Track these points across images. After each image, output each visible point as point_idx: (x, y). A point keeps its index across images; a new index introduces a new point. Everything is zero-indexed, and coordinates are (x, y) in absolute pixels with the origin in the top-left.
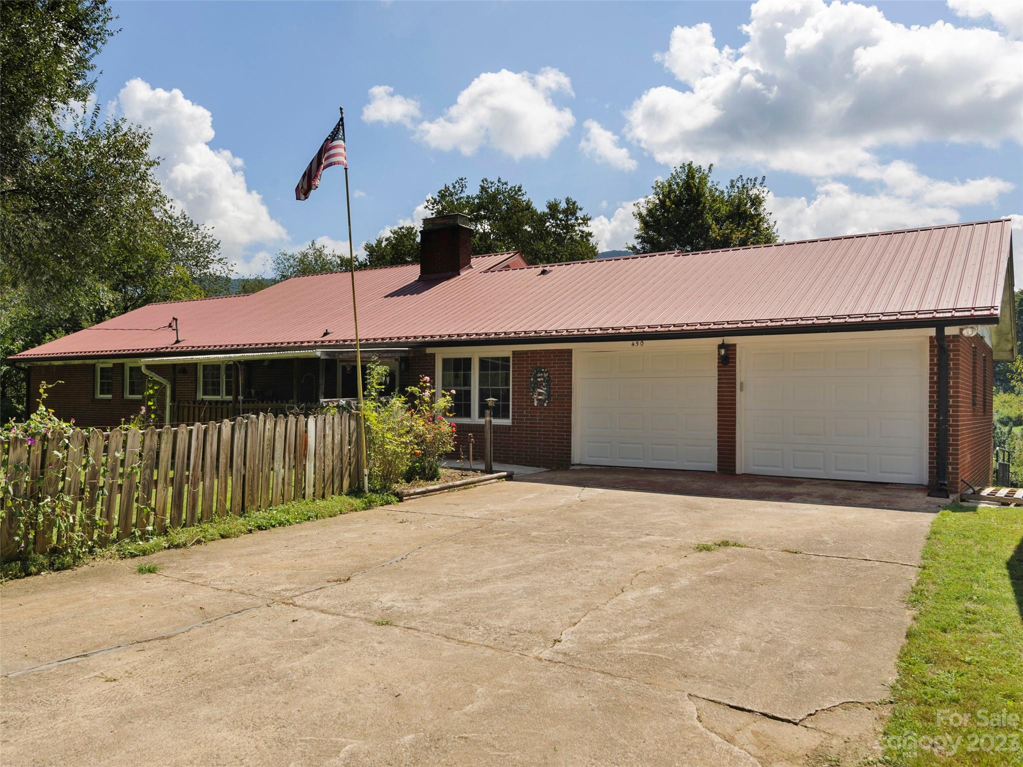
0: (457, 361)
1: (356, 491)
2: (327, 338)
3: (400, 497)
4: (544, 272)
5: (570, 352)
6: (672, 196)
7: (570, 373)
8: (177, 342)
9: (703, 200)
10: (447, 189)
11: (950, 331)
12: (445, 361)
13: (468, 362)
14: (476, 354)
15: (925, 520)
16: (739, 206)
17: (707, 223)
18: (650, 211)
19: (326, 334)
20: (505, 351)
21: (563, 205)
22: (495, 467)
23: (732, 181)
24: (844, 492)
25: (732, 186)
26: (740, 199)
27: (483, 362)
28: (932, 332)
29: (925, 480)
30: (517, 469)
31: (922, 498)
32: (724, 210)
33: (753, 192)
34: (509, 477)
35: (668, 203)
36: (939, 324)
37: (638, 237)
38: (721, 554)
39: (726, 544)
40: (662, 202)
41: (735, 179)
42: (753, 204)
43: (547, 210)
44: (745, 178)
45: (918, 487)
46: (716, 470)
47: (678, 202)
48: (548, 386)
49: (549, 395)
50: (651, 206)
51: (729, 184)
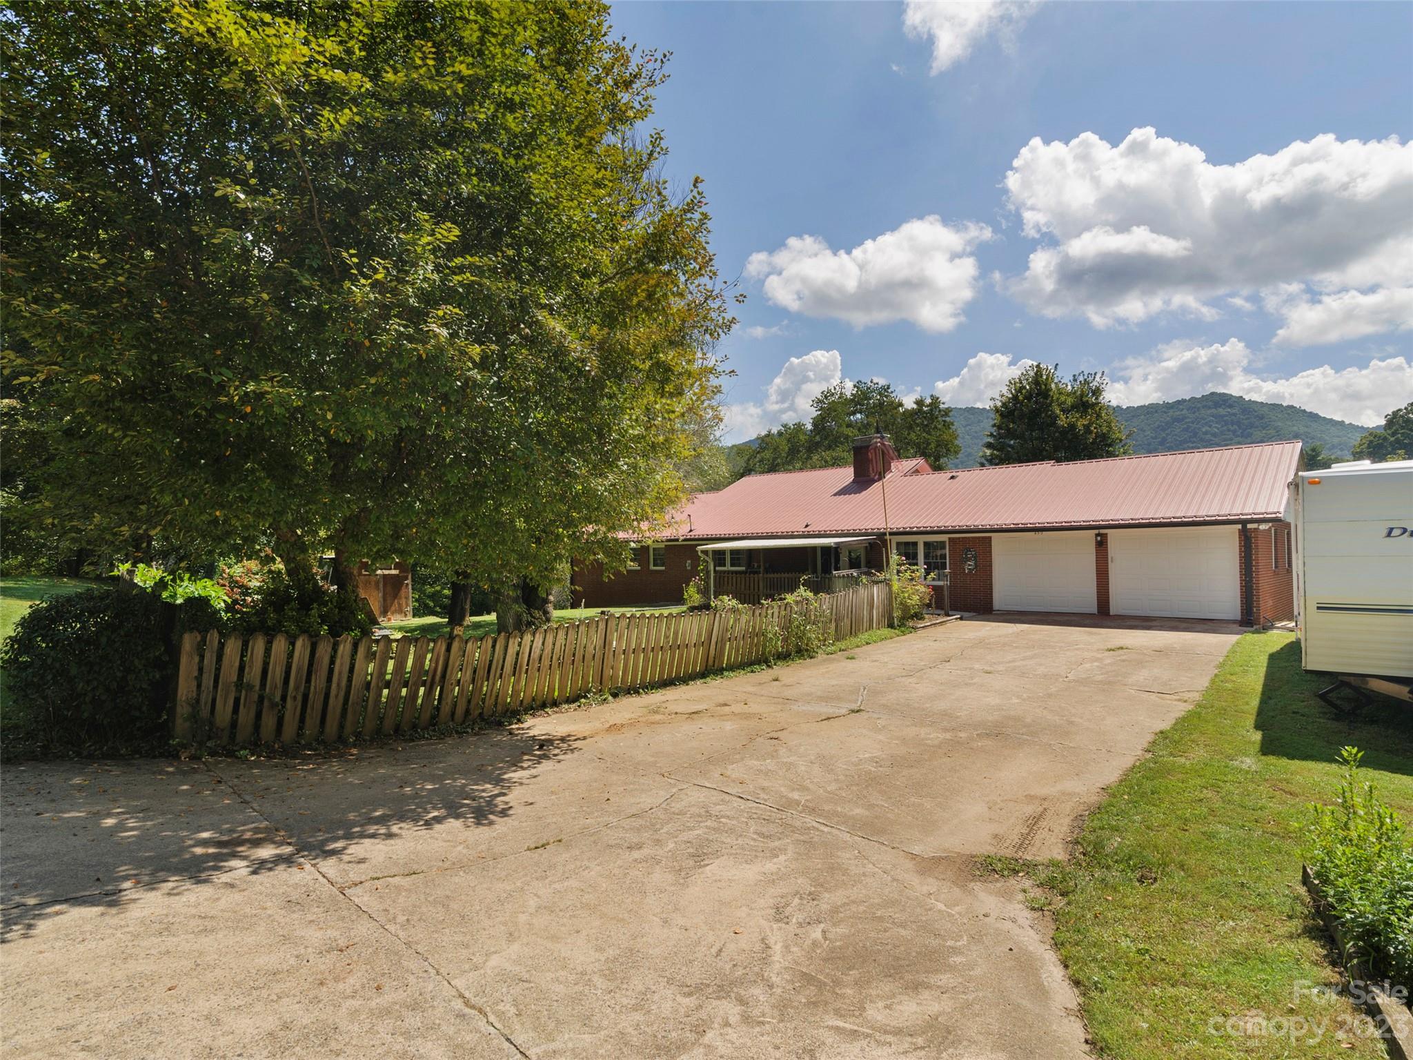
0: (907, 544)
1: (891, 626)
2: (807, 529)
3: (915, 628)
4: (952, 477)
5: (990, 538)
6: (1024, 391)
7: (990, 552)
8: (691, 531)
9: (1051, 393)
10: (829, 391)
11: (1249, 526)
12: (898, 544)
13: (915, 544)
14: (921, 540)
15: (1234, 638)
16: (1082, 396)
17: (1053, 412)
18: (1004, 405)
19: (807, 526)
20: (944, 538)
21: (928, 401)
22: (950, 613)
23: (1074, 376)
24: (1184, 625)
25: (1075, 380)
26: (1082, 391)
27: (926, 544)
28: (1240, 526)
29: (1239, 617)
30: (966, 614)
31: (1236, 627)
32: (1070, 401)
33: (1094, 385)
34: (961, 619)
35: (1021, 398)
36: (1244, 523)
37: (994, 425)
38: (1121, 652)
39: (1122, 648)
40: (1015, 398)
41: (1077, 374)
42: (1093, 395)
43: (915, 406)
44: (1086, 373)
45: (1234, 622)
46: (1096, 612)
47: (1029, 397)
48: (975, 560)
49: (976, 567)
50: (1004, 399)
51: (1072, 378)
